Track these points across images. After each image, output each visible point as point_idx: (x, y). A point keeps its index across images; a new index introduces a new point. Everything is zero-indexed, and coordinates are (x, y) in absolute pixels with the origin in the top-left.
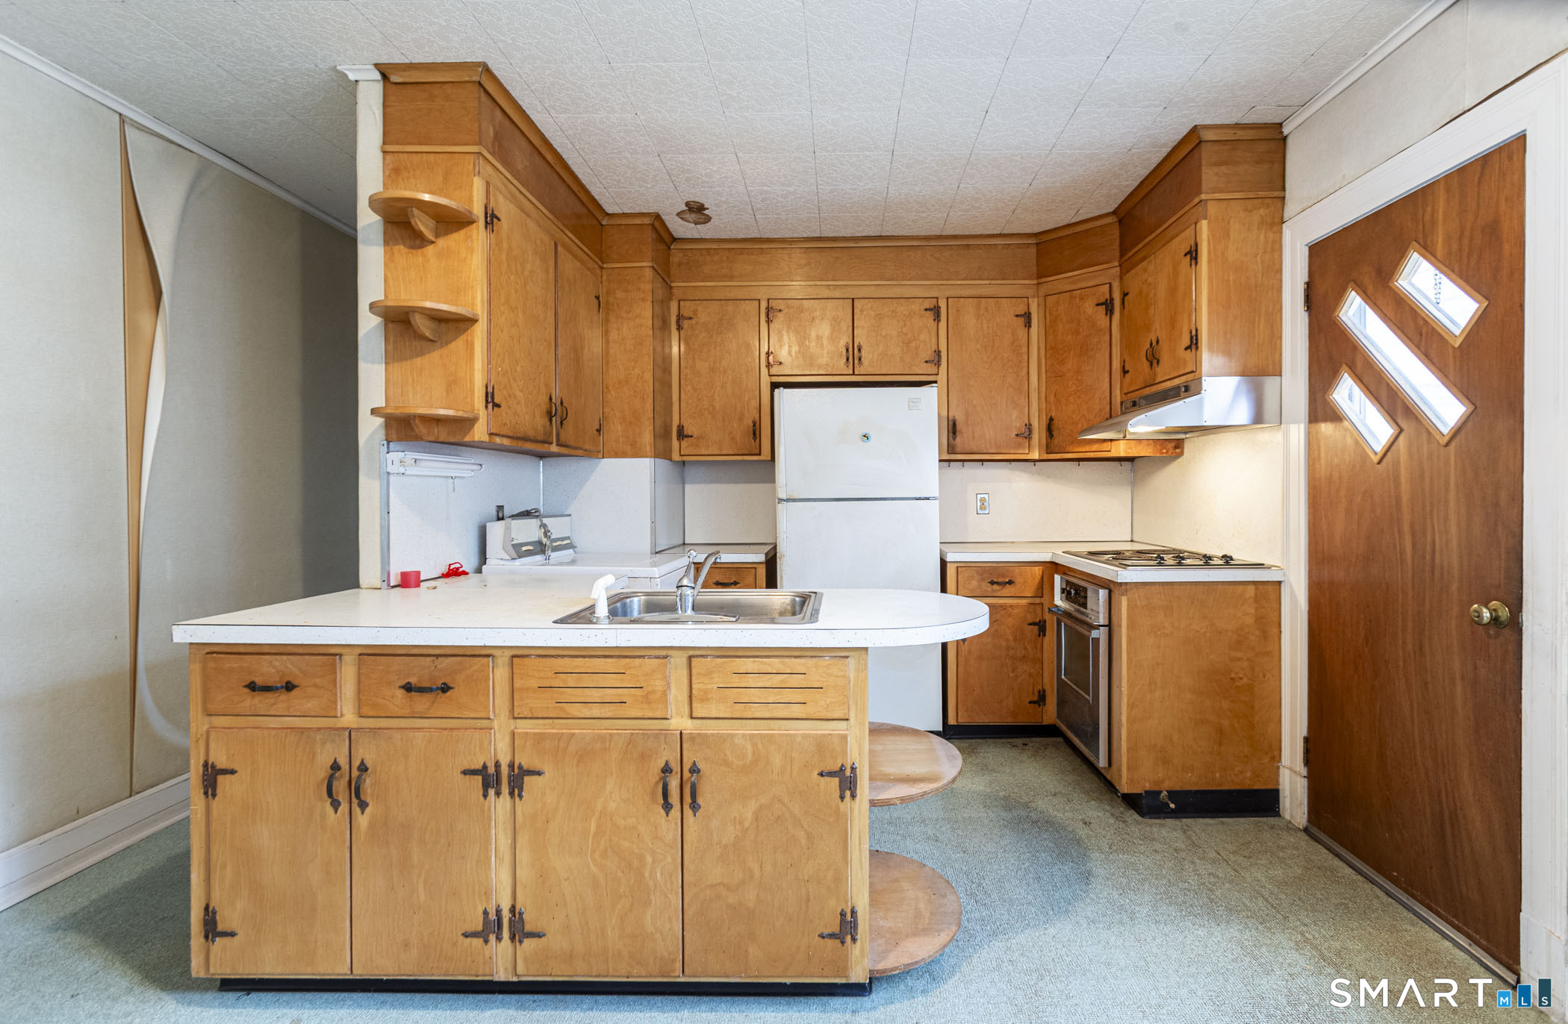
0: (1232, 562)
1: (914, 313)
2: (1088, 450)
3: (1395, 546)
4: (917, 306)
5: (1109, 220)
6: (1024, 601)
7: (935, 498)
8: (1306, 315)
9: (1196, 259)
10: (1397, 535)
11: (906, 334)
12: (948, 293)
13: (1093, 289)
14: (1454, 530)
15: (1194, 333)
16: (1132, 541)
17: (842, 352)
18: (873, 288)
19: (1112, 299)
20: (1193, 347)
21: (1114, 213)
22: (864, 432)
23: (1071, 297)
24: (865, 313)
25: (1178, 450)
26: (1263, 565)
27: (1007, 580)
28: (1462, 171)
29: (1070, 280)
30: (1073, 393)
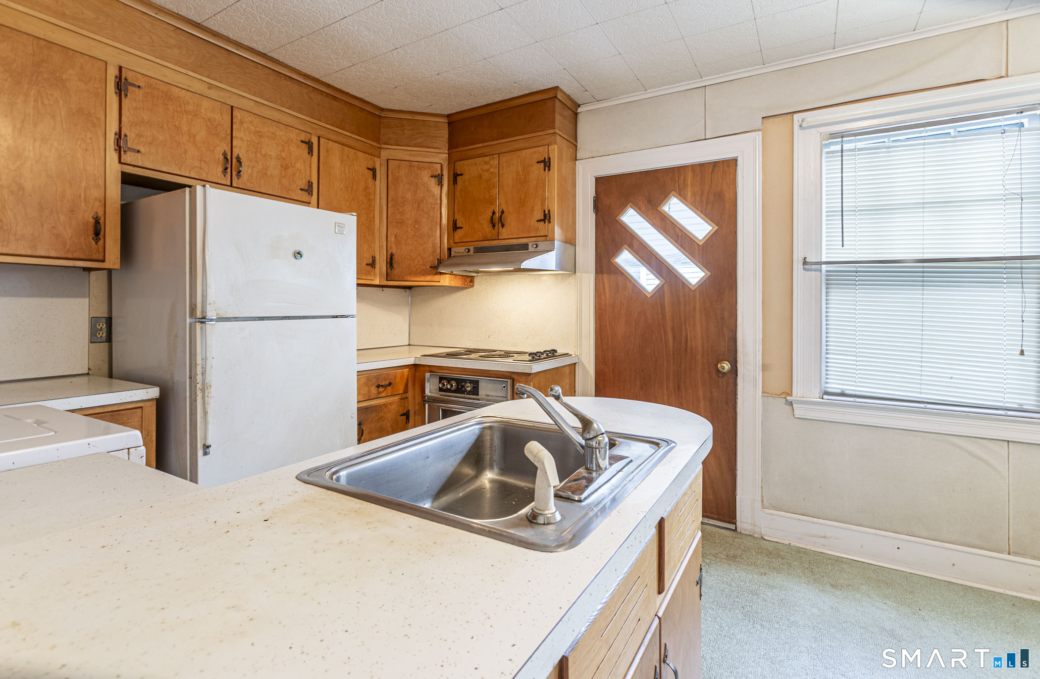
0: (556, 354)
1: (292, 141)
2: (422, 280)
3: (662, 339)
4: (294, 135)
5: (441, 120)
6: (397, 398)
7: (353, 316)
8: (594, 216)
9: (549, 167)
10: (663, 333)
11: (284, 159)
12: (320, 133)
13: (429, 164)
14: (698, 329)
15: (547, 212)
16: (409, 345)
17: (219, 158)
18: (252, 103)
19: (442, 175)
20: (547, 221)
21: (448, 116)
22: (298, 249)
23: (410, 166)
24: (245, 125)
25: (471, 284)
26: (568, 354)
27: (387, 383)
28: (702, 165)
29: (409, 153)
30: (411, 237)
